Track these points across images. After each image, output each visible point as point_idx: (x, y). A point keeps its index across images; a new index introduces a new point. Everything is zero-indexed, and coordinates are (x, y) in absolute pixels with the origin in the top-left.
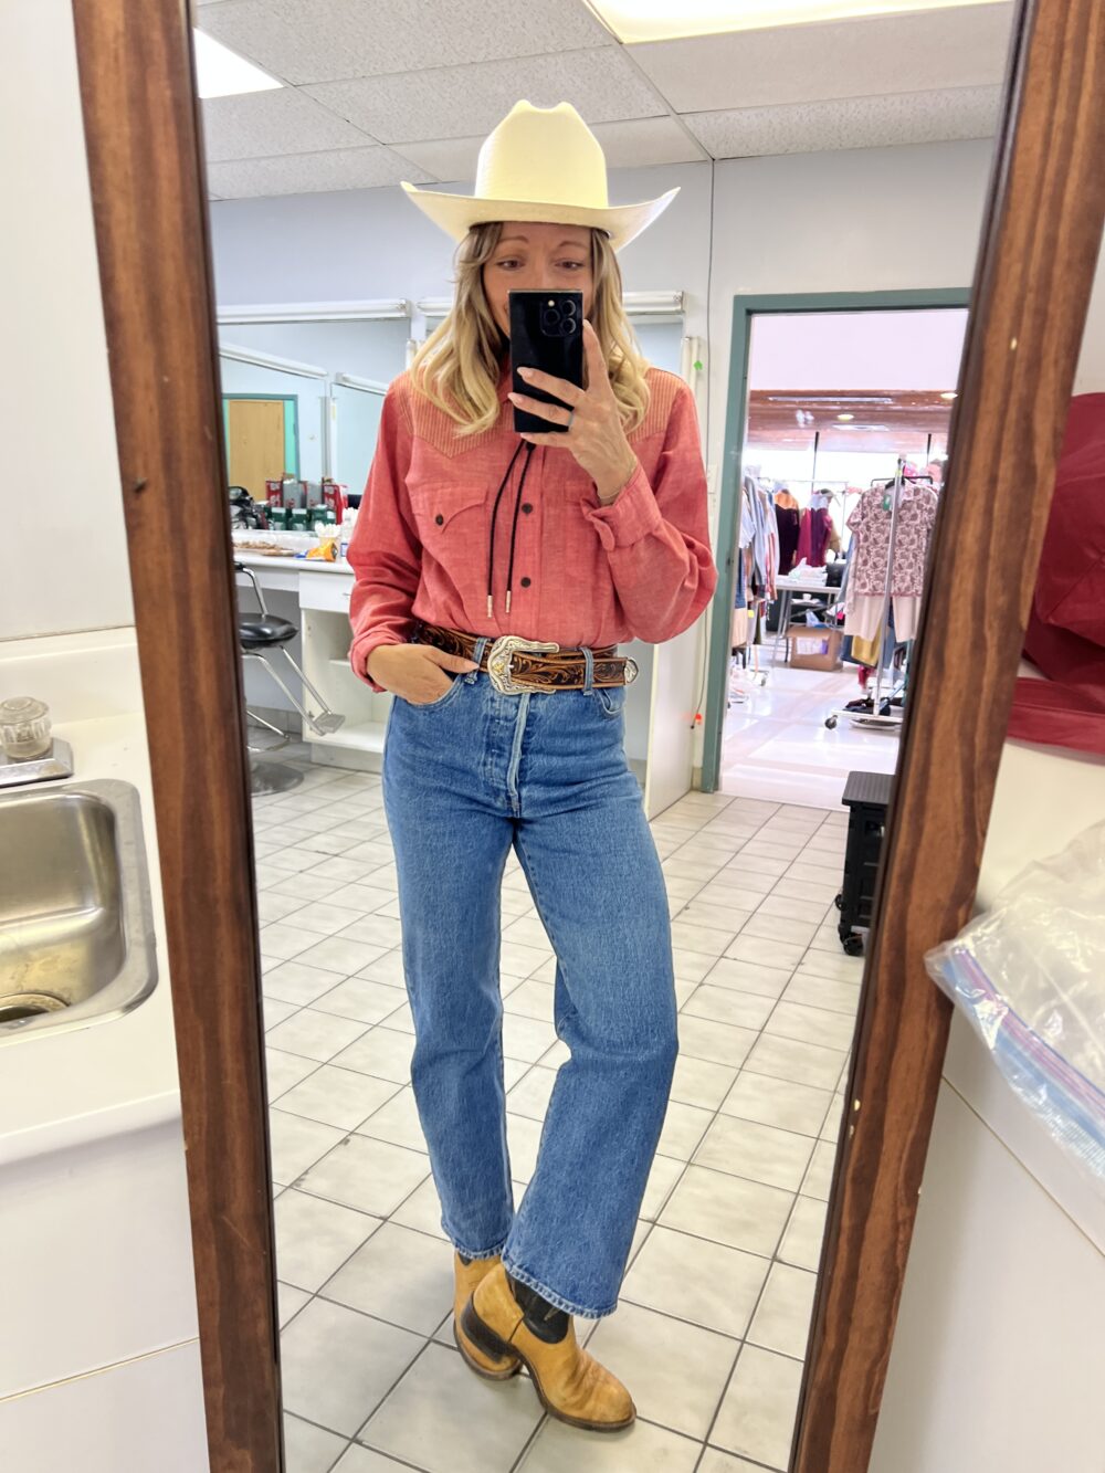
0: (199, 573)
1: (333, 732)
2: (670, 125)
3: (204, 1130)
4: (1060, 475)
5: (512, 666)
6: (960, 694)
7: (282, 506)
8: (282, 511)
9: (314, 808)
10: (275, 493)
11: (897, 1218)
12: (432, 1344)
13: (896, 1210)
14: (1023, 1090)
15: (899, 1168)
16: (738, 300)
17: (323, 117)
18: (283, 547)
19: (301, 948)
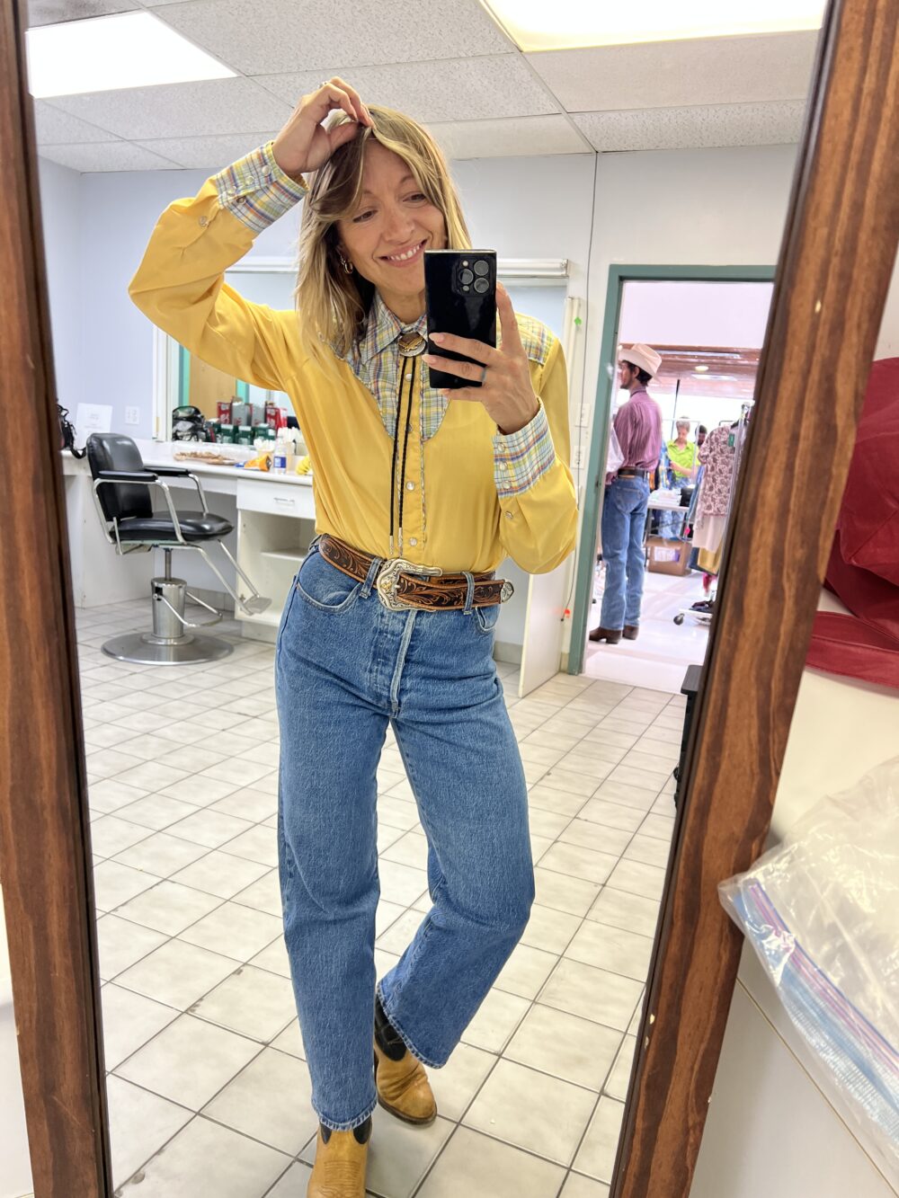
1: (260, 612)
2: (562, 121)
3: (34, 1018)
4: (860, 432)
5: (398, 587)
6: (758, 641)
7: (230, 423)
8: (230, 427)
9: (240, 675)
10: (225, 412)
11: (687, 1122)
12: (297, 1163)
13: (687, 1116)
14: (807, 1030)
15: (691, 1079)
16: (613, 268)
17: (273, 103)
18: (227, 457)
19: (216, 796)
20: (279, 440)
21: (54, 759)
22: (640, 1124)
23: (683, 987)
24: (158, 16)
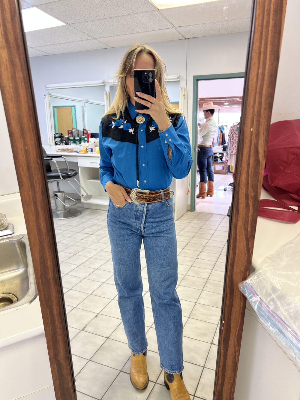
0: (39, 197)
1: (89, 200)
2: (174, 30)
3: (51, 337)
5: (136, 197)
6: (243, 218)
7: (72, 137)
8: (72, 138)
9: (85, 221)
10: (70, 133)
11: (235, 350)
12: (121, 372)
13: (235, 348)
14: (264, 322)
15: (235, 337)
16: (194, 77)
17: (78, 32)
18: (73, 149)
19: (83, 261)
20: (90, 143)
21: (52, 266)
22: (222, 351)
23: (231, 312)
24: (39, 8)
